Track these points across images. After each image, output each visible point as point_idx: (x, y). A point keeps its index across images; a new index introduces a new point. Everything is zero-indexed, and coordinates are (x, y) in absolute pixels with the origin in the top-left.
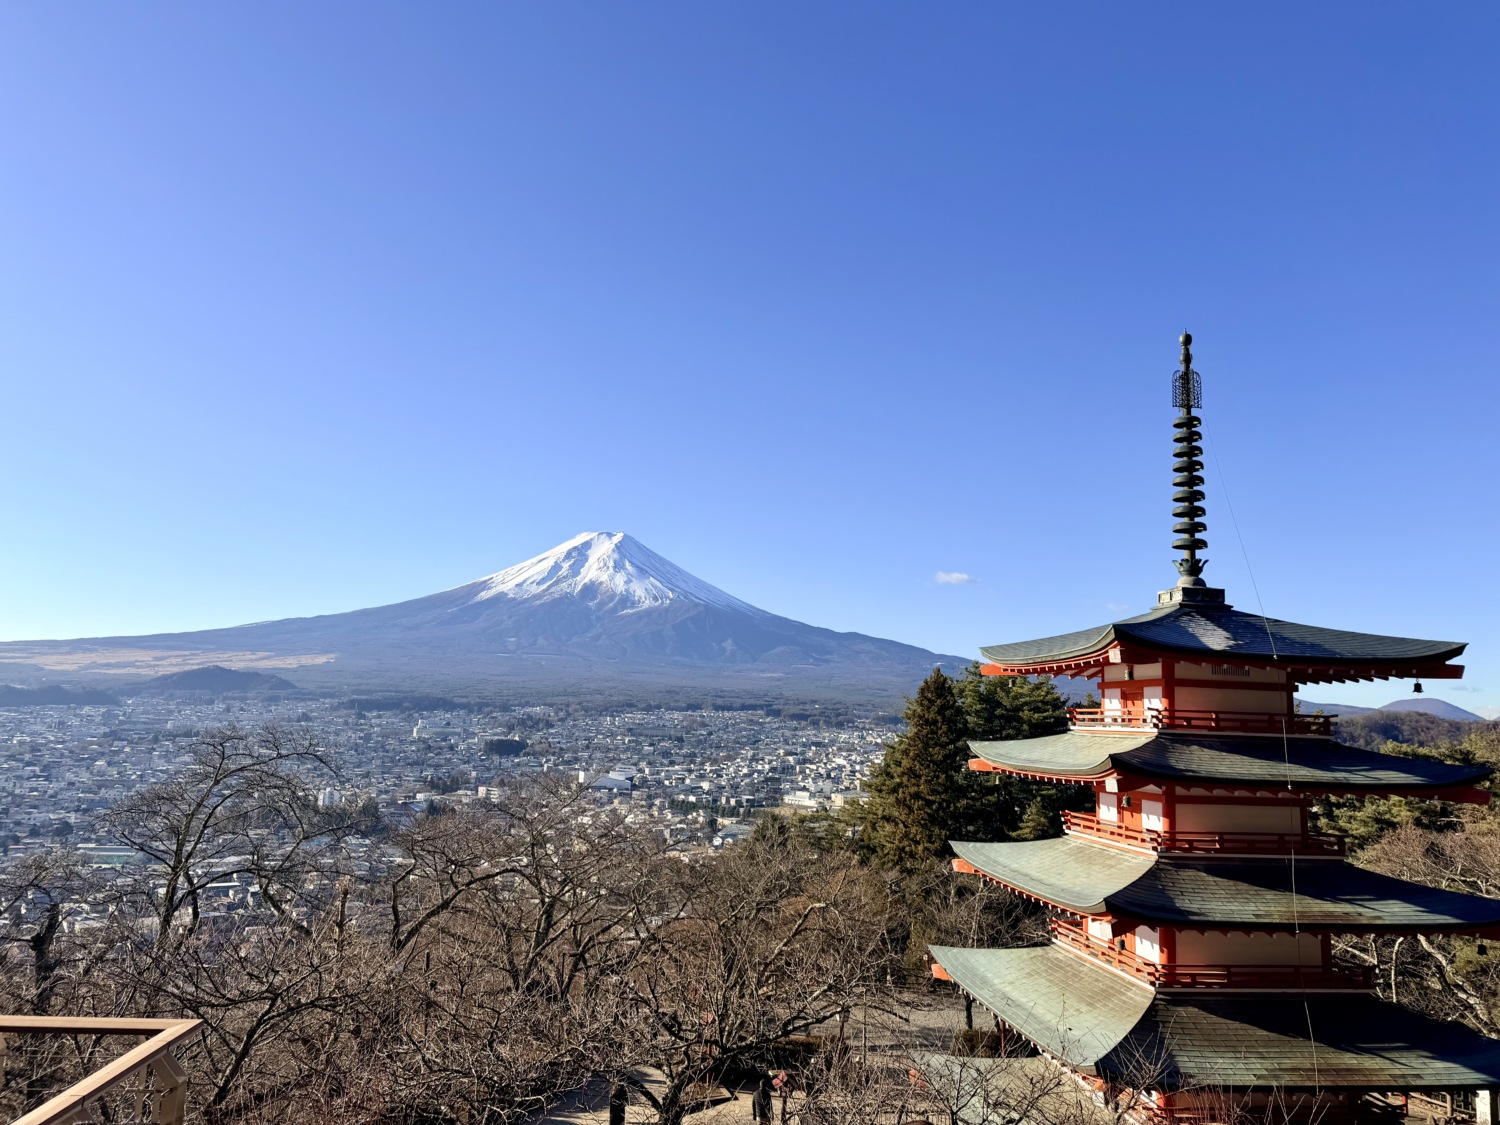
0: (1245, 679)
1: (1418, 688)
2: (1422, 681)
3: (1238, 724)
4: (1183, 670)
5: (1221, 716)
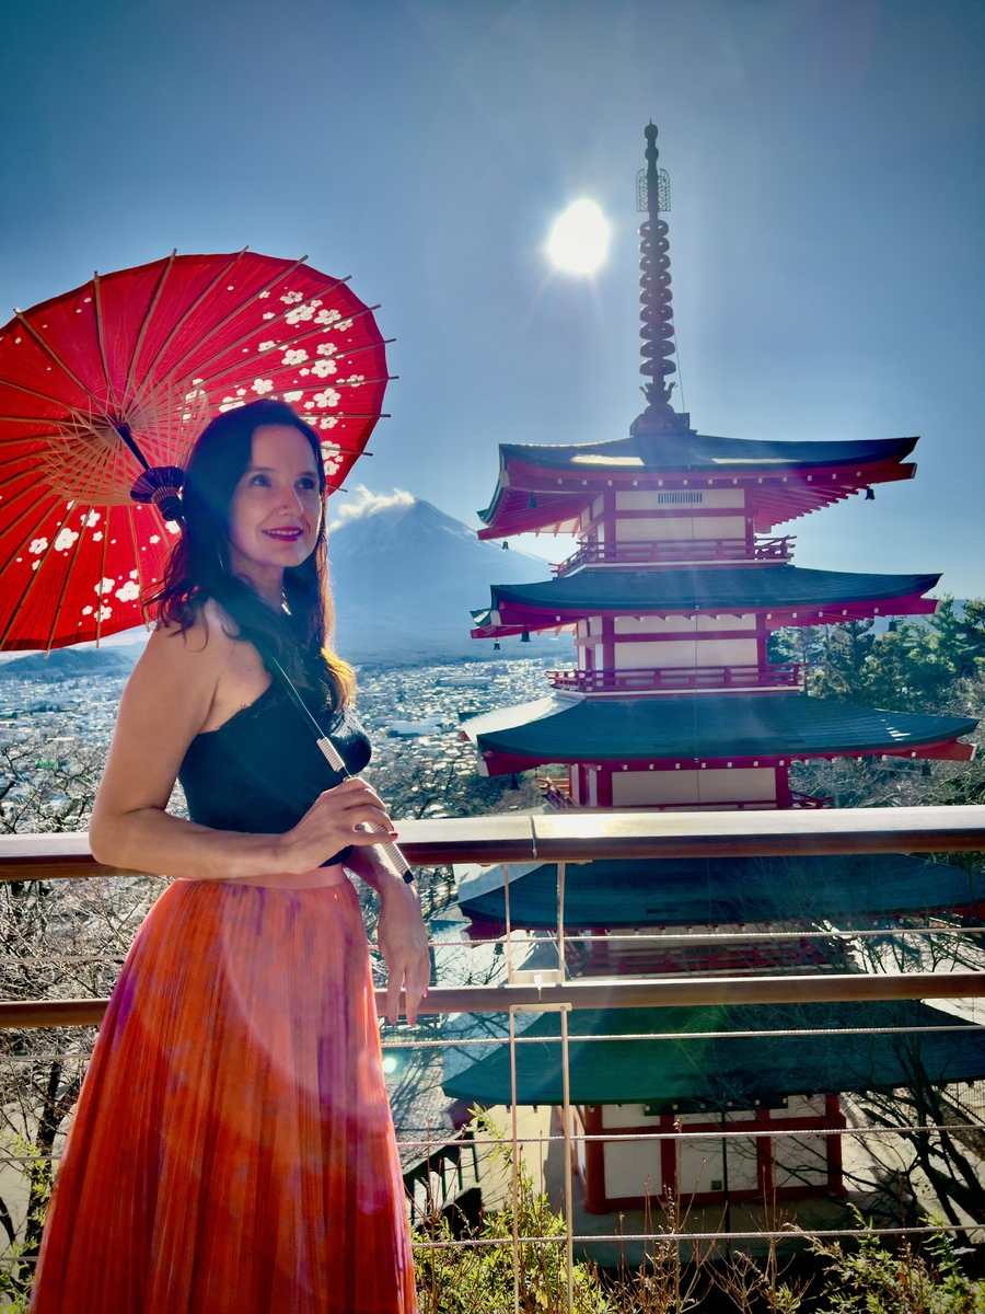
0: (697, 506)
1: (870, 495)
2: (872, 486)
3: (682, 553)
4: (624, 501)
5: (660, 545)
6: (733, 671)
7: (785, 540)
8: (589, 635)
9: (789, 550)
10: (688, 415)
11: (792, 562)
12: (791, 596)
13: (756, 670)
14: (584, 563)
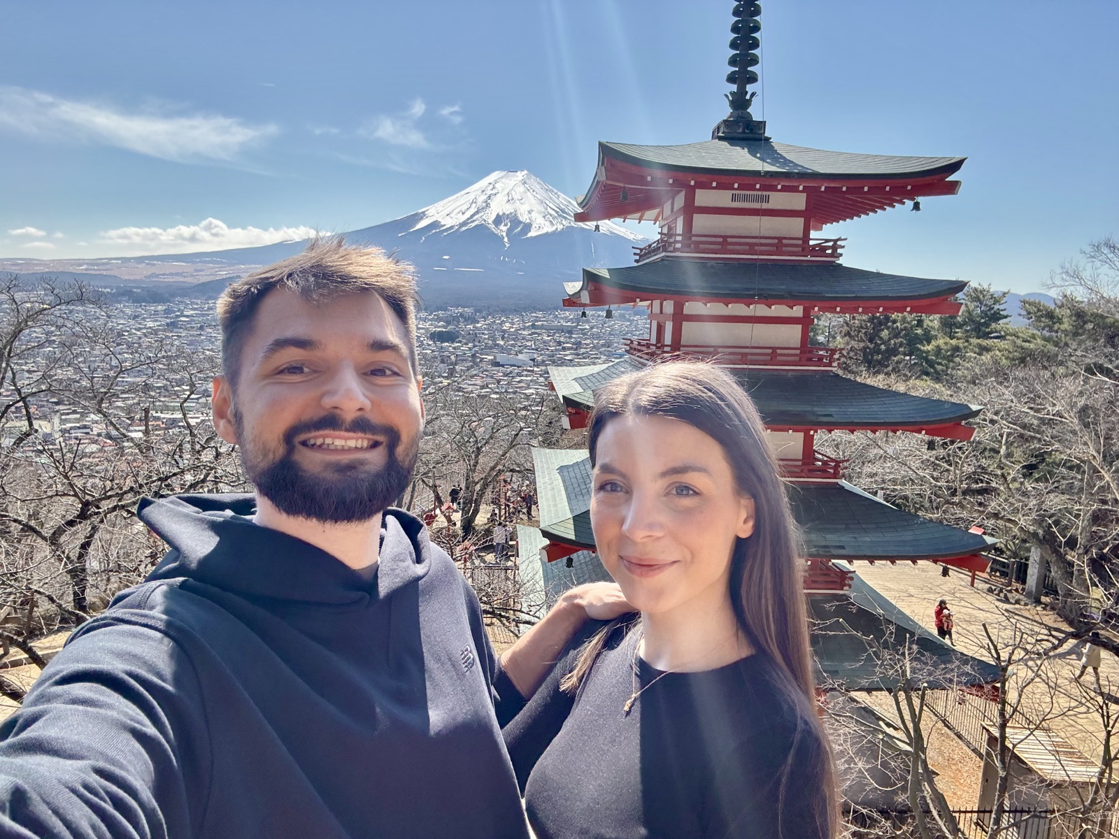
0: (765, 206)
1: (916, 207)
2: (920, 199)
3: (747, 247)
4: (703, 198)
5: (729, 240)
6: (779, 351)
7: (836, 241)
8: (661, 312)
9: (839, 251)
10: (764, 124)
11: (840, 261)
12: (837, 293)
13: (798, 352)
14: (664, 251)
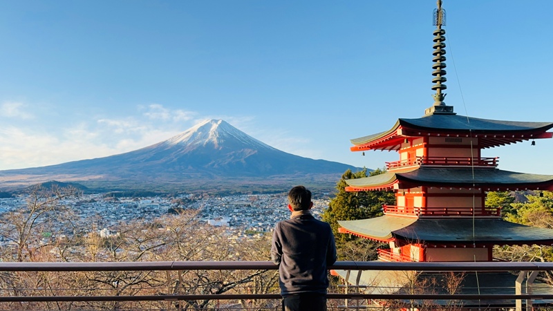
0: (460, 143)
5: (448, 159)
7: (494, 159)
9: (497, 163)
10: (452, 107)
11: (498, 167)
